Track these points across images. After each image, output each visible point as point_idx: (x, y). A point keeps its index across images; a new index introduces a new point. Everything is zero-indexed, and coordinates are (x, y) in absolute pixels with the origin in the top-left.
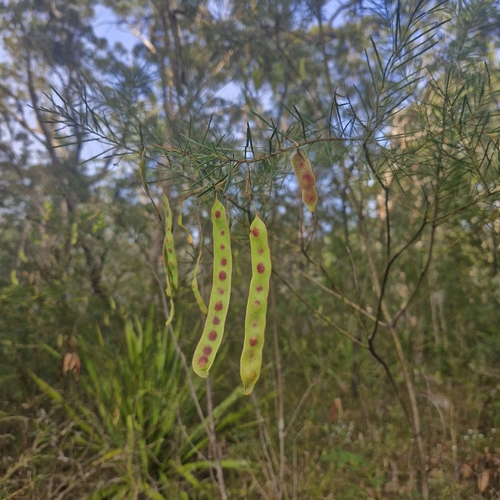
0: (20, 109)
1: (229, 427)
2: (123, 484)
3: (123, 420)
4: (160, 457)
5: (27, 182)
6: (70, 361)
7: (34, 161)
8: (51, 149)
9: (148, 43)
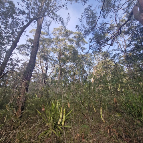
0: (39, 66)
1: (67, 119)
2: (49, 130)
3: (50, 118)
4: (56, 125)
5: (38, 76)
6: (43, 109)
7: (40, 73)
8: (42, 72)
9: (58, 57)
